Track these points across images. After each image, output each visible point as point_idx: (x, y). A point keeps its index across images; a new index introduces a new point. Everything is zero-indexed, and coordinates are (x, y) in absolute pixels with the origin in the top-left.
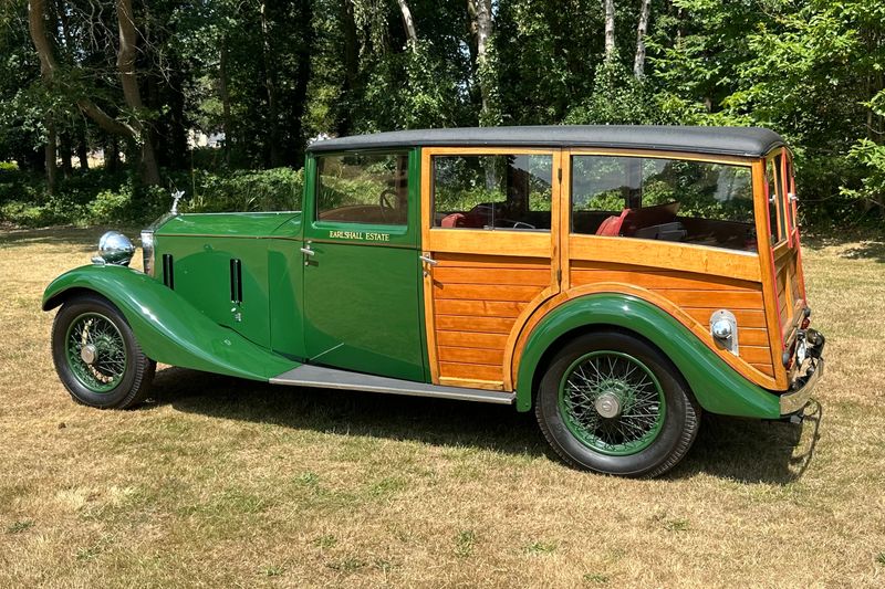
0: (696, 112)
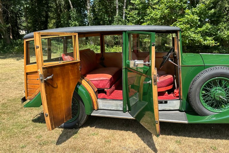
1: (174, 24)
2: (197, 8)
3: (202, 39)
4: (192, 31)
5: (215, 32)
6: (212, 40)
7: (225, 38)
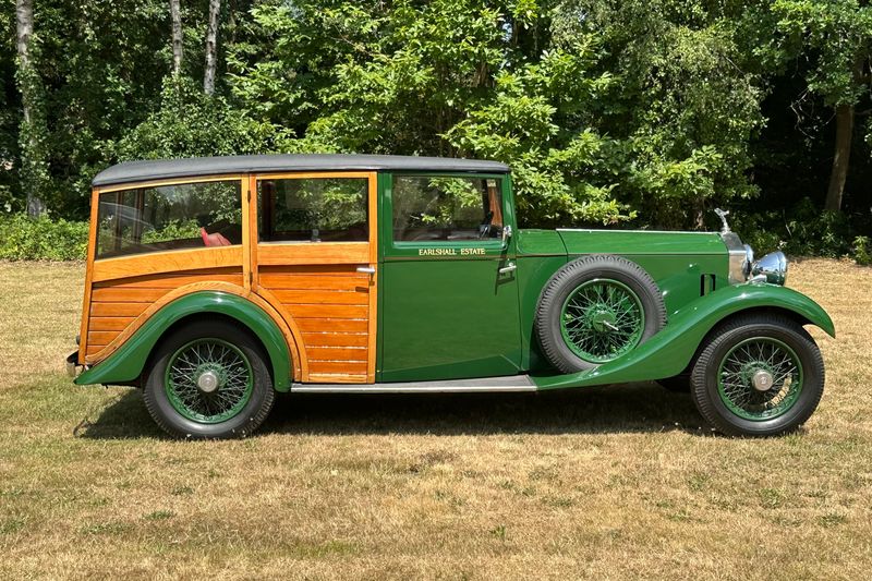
0: (286, 137)
1: (455, 131)
2: (543, 65)
3: (567, 196)
4: (530, 162)
5: (619, 164)
6: (608, 200)
7: (660, 189)
